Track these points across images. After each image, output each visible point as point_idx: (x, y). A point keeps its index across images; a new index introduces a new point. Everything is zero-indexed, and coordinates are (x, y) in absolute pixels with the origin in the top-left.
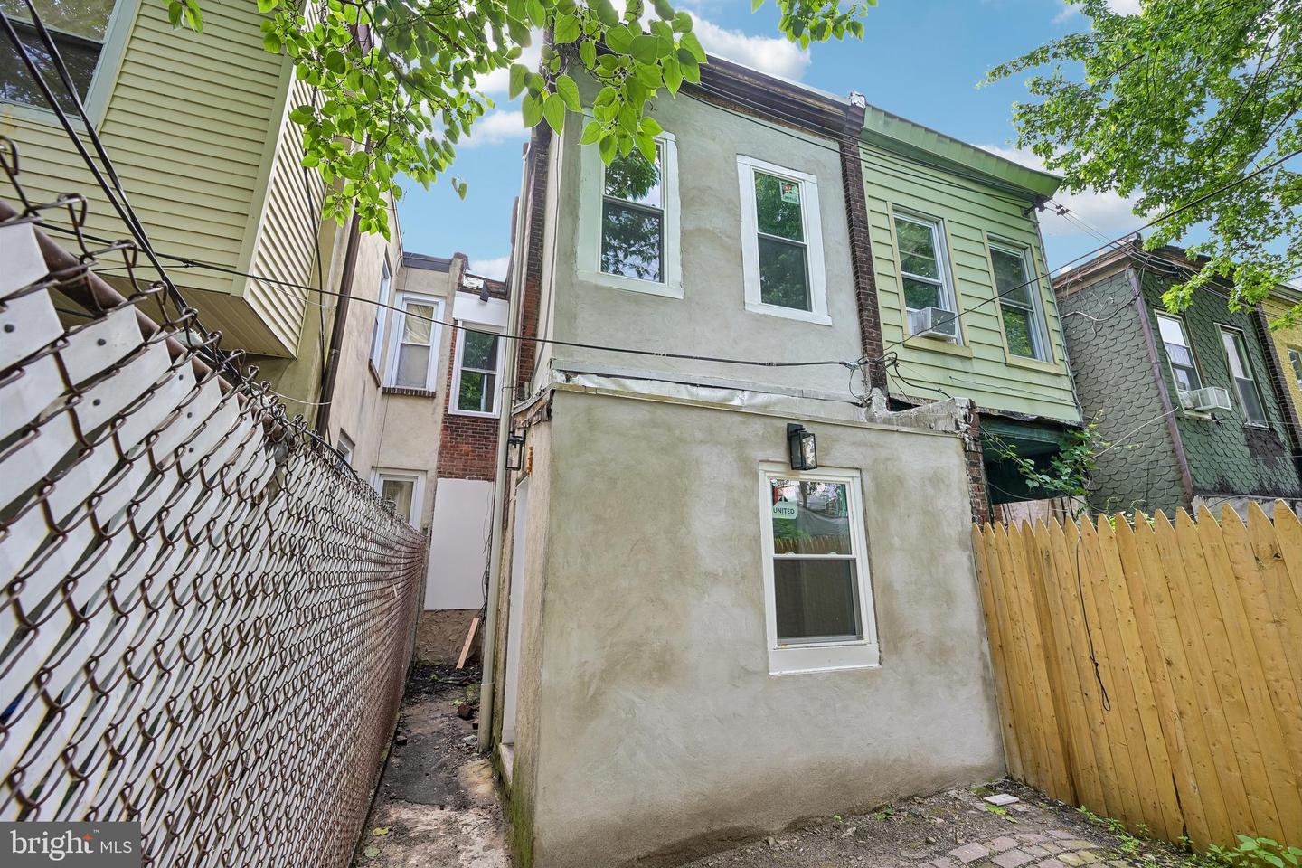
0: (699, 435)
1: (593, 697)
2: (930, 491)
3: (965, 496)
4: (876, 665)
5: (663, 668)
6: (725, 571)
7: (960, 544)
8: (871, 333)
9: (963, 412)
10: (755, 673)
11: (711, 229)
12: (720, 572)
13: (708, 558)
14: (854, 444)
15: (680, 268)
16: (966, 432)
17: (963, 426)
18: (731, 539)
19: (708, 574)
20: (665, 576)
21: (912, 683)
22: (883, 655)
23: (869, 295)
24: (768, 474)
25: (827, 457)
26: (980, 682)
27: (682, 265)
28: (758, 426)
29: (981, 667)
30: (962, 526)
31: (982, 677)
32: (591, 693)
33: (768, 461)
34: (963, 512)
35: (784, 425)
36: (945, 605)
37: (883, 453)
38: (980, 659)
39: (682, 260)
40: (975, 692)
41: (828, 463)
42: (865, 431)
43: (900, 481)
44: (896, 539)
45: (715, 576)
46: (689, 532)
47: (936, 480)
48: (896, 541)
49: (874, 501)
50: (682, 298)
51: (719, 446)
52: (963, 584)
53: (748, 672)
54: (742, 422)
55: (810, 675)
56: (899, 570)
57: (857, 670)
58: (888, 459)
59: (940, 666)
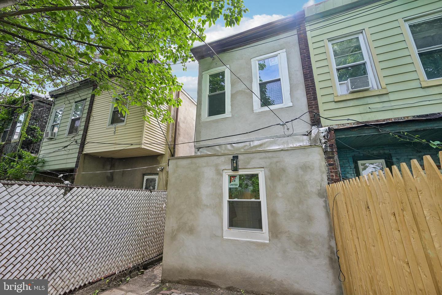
0: (204, 165)
1: (175, 235)
2: (301, 172)
3: (323, 173)
4: (268, 242)
5: (191, 231)
6: (210, 205)
7: (318, 195)
8: (312, 103)
9: (323, 134)
10: (218, 236)
11: (241, 89)
12: (209, 204)
13: (205, 200)
14: (261, 158)
15: (230, 107)
16: (325, 143)
17: (323, 141)
18: (212, 195)
19: (205, 205)
20: (193, 205)
21: (285, 251)
22: (270, 238)
23: (311, 87)
24: (227, 173)
25: (249, 165)
26: (328, 259)
27: (231, 106)
28: (223, 159)
29: (329, 252)
30: (321, 187)
31: (329, 257)
32: (174, 234)
33: (226, 169)
34: (322, 180)
35: (231, 157)
36: (306, 221)
37: (275, 160)
38: (328, 248)
39: (231, 104)
40: (324, 263)
41: (249, 167)
42: (266, 153)
43: (283, 170)
44: (280, 193)
45: (207, 206)
46: (200, 193)
47: (306, 168)
48: (280, 194)
49: (270, 179)
50: (231, 116)
51: (210, 167)
52: (319, 213)
53: (215, 236)
54: (217, 158)
55: (238, 240)
56: (280, 206)
57: (258, 242)
58: (277, 162)
59: (301, 247)
